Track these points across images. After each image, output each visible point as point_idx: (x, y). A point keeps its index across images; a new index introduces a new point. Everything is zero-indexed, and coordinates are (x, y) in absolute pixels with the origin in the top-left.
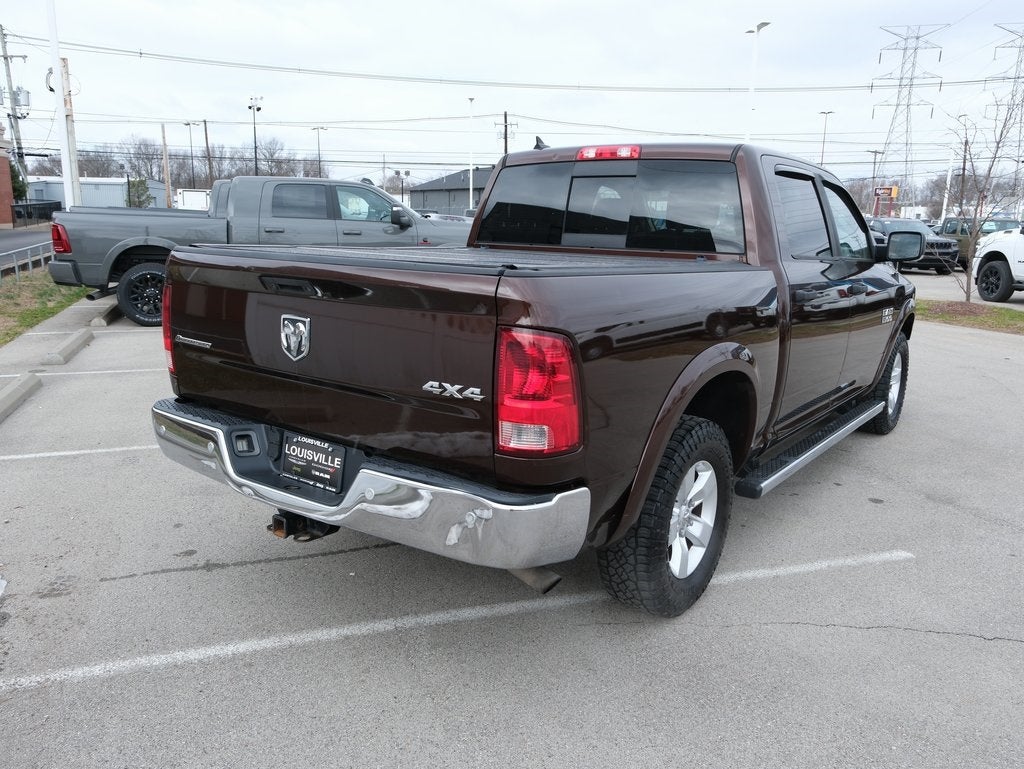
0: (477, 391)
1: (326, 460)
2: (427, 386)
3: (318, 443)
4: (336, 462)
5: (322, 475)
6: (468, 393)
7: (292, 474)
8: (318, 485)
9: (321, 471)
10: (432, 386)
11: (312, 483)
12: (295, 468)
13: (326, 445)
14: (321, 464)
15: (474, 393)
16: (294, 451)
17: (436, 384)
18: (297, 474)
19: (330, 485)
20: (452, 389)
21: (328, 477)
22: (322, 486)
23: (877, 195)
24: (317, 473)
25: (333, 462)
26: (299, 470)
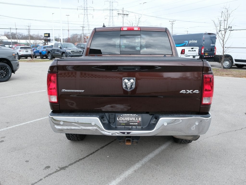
0: (198, 91)
1: (136, 119)
2: (181, 92)
3: (131, 115)
4: (139, 119)
5: (134, 124)
6: (195, 92)
7: (121, 126)
8: (133, 127)
9: (133, 123)
10: (183, 91)
11: (131, 127)
12: (122, 124)
13: (135, 115)
14: (134, 121)
15: (196, 91)
16: (121, 119)
17: (185, 91)
18: (123, 125)
19: (138, 126)
20: (189, 91)
21: (137, 124)
22: (135, 127)
23: (85, 38)
24: (132, 124)
25: (138, 119)
26: (124, 124)
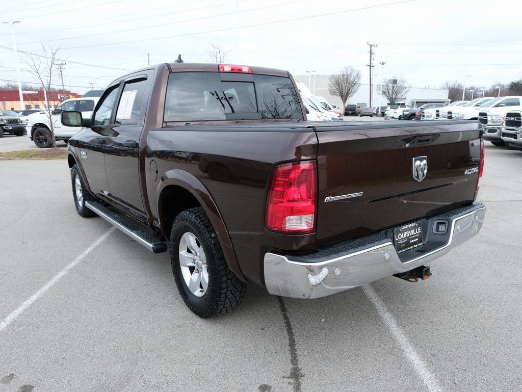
1: (415, 232)
3: (410, 225)
4: (419, 230)
5: (415, 240)
7: (402, 250)
8: (415, 246)
11: (412, 248)
12: (402, 246)
13: (414, 224)
14: (415, 235)
16: (400, 236)
18: (404, 248)
21: (417, 239)
22: (416, 246)
24: (412, 241)
26: (404, 245)
